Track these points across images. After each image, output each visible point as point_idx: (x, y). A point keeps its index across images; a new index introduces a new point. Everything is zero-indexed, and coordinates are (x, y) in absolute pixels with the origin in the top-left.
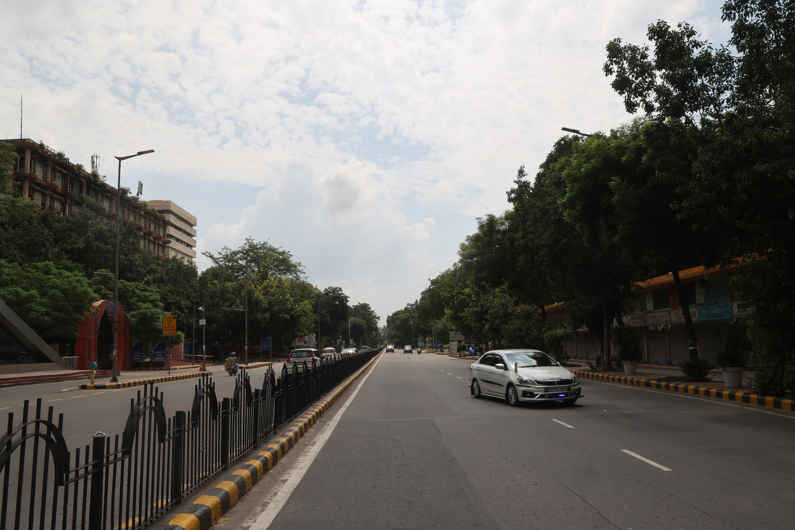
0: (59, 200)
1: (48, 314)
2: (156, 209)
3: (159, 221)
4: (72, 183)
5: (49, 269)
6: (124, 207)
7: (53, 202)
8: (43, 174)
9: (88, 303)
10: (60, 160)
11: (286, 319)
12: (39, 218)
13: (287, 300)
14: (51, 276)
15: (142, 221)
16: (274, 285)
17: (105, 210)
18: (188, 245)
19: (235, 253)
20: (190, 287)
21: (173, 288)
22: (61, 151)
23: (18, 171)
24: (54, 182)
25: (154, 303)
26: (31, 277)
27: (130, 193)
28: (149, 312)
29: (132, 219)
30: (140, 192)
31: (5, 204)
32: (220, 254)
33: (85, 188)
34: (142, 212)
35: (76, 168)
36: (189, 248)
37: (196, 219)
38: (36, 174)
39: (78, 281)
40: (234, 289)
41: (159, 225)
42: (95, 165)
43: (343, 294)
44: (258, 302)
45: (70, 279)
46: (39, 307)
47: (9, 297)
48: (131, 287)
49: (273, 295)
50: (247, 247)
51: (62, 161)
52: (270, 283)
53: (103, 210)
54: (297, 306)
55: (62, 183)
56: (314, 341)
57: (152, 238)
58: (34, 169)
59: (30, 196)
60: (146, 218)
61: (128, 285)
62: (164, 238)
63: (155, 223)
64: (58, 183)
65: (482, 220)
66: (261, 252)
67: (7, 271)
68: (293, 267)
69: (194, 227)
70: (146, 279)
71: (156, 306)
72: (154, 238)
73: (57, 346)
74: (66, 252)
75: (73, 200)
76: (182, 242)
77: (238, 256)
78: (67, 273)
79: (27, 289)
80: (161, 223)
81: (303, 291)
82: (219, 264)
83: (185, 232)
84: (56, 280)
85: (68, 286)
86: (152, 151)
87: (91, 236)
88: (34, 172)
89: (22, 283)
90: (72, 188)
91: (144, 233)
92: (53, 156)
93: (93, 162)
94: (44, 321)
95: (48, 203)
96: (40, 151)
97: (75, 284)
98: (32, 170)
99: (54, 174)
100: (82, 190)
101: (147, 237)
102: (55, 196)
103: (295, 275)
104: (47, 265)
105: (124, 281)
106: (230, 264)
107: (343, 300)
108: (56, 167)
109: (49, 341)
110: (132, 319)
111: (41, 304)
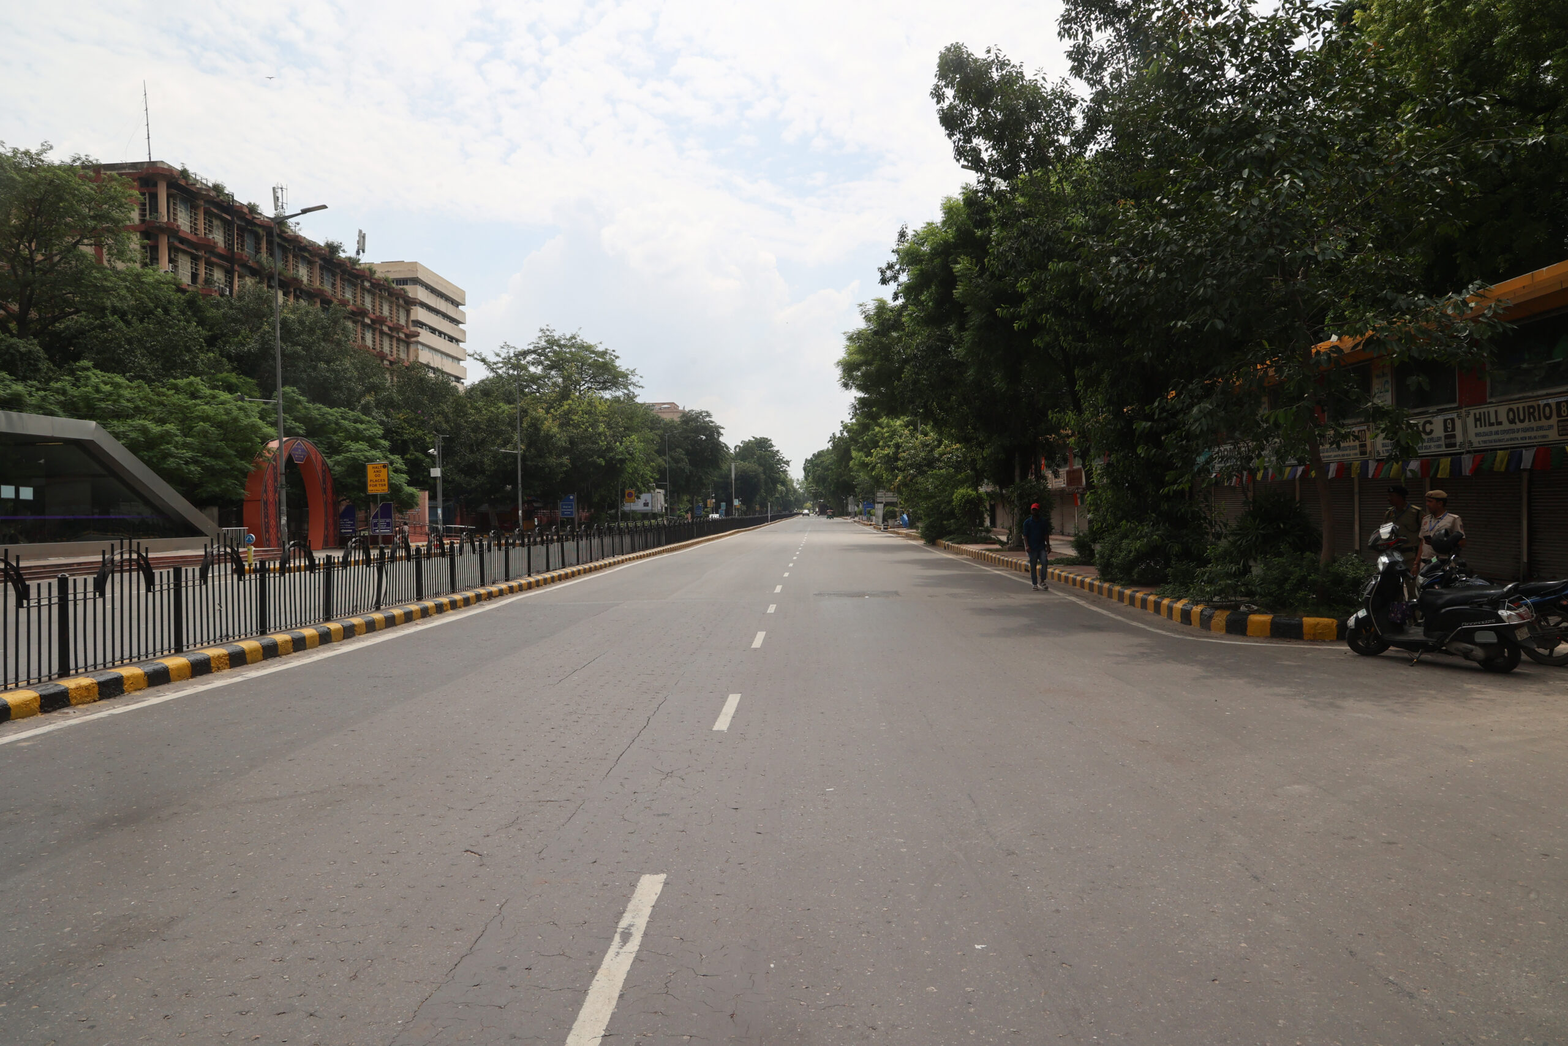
0: (220, 266)
1: (196, 462)
2: (391, 276)
3: (397, 299)
4: (241, 236)
5: (198, 391)
6: (334, 275)
7: (210, 270)
8: (191, 222)
9: (262, 443)
10: (218, 196)
11: (600, 465)
12: (182, 301)
13: (600, 434)
14: (198, 401)
15: (368, 300)
16: (580, 409)
17: (302, 281)
18: (451, 339)
19: (525, 353)
20: (439, 413)
21: (412, 415)
22: (219, 182)
23: (148, 217)
24: (211, 237)
25: (372, 443)
26: (166, 402)
27: (344, 251)
28: (362, 457)
29: (348, 296)
30: (361, 249)
31: (125, 280)
32: (498, 355)
33: (264, 245)
34: (367, 284)
35: (246, 210)
36: (453, 345)
37: (464, 292)
38: (179, 223)
39: (240, 408)
40: (510, 416)
41: (398, 306)
42: (280, 204)
43: (712, 422)
44: (549, 437)
45: (228, 406)
46: (180, 451)
47: (133, 435)
48: (332, 415)
49: (577, 426)
50: (543, 343)
51: (221, 198)
52: (574, 406)
53: (297, 281)
54: (618, 444)
55: (225, 237)
56: (663, 503)
57: (385, 329)
58: (175, 214)
59: (171, 261)
60: (374, 294)
61: (329, 413)
62: (407, 327)
63: (391, 303)
64: (218, 237)
65: (868, 307)
66: (566, 353)
67: (126, 393)
68: (622, 377)
69: (460, 307)
70: (363, 402)
71: (374, 446)
72: (390, 328)
73: (215, 511)
74: (229, 358)
75: (244, 265)
76: (440, 333)
77: (529, 358)
78: (224, 396)
79: (162, 421)
80: (401, 301)
81: (631, 419)
82: (496, 372)
83: (445, 316)
84: (206, 407)
85: (225, 417)
86: (324, 207)
87: (269, 332)
88: (175, 220)
89: (153, 412)
90: (242, 246)
91: (372, 320)
92: (206, 190)
93: (276, 199)
94: (190, 472)
95: (202, 272)
96: (183, 183)
97: (235, 413)
98: (172, 215)
99: (209, 221)
100: (260, 248)
101: (378, 326)
102: (214, 259)
103: (626, 391)
104: (191, 384)
105: (321, 406)
106: (516, 373)
107: (713, 432)
108: (212, 209)
109: (200, 504)
110: (337, 468)
111: (185, 445)
